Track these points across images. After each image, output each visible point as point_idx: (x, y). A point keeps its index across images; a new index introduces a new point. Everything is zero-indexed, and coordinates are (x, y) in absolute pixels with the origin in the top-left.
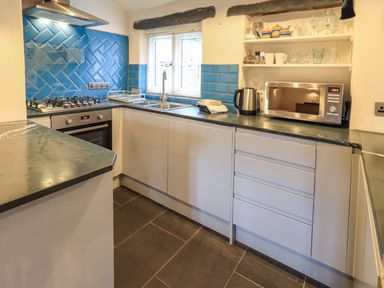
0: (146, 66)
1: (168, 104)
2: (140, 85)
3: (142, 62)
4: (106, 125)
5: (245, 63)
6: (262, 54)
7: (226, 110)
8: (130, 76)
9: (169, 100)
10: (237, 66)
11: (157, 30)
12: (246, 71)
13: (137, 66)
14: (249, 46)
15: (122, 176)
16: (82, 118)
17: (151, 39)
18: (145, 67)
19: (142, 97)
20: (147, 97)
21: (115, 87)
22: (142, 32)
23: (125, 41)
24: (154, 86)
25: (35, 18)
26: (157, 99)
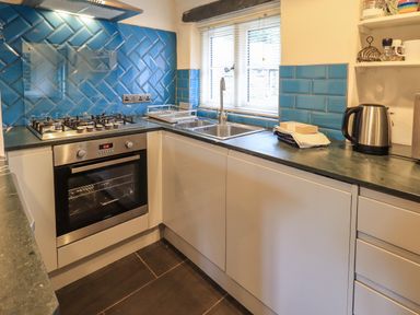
0: (199, 70)
1: (229, 125)
2: (191, 97)
3: (193, 66)
4: (138, 157)
5: (359, 60)
6: (396, 43)
7: (326, 142)
8: (178, 85)
9: (229, 119)
10: (345, 67)
11: (213, 21)
12: (362, 74)
13: (186, 72)
14: (367, 32)
15: (162, 227)
16: (101, 147)
17: (205, 34)
18: (199, 73)
19: (193, 114)
20: (200, 114)
21: (159, 99)
22: (192, 26)
23: (171, 38)
24: (209, 98)
25: (48, 10)
26: (214, 117)
